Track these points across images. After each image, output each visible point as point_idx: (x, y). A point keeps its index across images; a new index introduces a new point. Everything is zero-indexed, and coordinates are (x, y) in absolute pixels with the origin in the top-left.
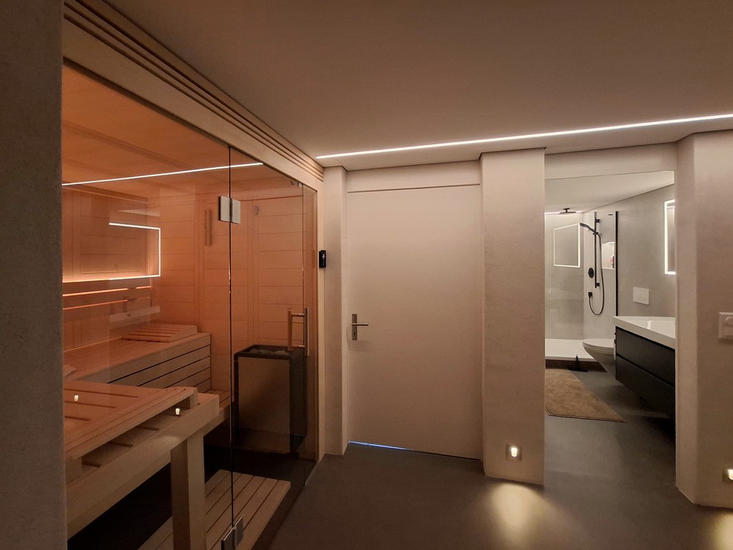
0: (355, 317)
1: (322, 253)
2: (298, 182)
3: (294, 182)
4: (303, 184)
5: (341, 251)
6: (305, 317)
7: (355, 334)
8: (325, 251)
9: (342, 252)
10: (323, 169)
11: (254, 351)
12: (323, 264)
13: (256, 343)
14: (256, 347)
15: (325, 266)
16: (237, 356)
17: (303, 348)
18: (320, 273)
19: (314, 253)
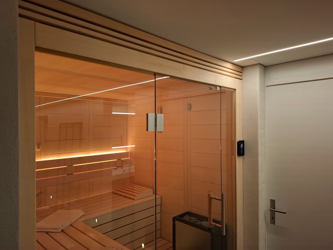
0: (273, 202)
1: (241, 143)
2: (216, 86)
3: (212, 87)
4: (220, 87)
5: (257, 141)
6: (222, 200)
7: (273, 219)
8: (243, 141)
9: (259, 142)
10: (241, 69)
11: (187, 218)
12: (241, 152)
13: (189, 210)
14: (188, 213)
15: (243, 154)
16: (175, 219)
17: (221, 228)
18: (239, 161)
19: (232, 142)
